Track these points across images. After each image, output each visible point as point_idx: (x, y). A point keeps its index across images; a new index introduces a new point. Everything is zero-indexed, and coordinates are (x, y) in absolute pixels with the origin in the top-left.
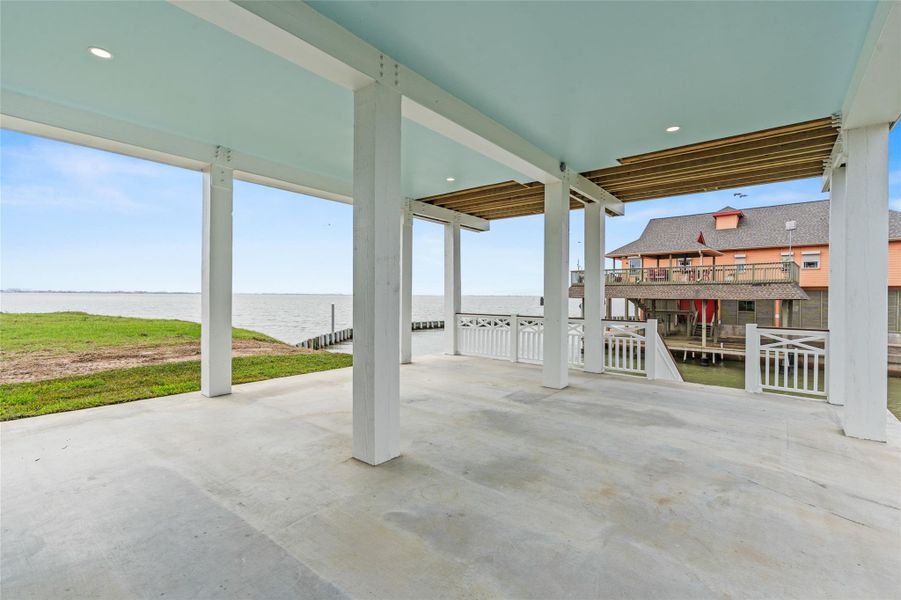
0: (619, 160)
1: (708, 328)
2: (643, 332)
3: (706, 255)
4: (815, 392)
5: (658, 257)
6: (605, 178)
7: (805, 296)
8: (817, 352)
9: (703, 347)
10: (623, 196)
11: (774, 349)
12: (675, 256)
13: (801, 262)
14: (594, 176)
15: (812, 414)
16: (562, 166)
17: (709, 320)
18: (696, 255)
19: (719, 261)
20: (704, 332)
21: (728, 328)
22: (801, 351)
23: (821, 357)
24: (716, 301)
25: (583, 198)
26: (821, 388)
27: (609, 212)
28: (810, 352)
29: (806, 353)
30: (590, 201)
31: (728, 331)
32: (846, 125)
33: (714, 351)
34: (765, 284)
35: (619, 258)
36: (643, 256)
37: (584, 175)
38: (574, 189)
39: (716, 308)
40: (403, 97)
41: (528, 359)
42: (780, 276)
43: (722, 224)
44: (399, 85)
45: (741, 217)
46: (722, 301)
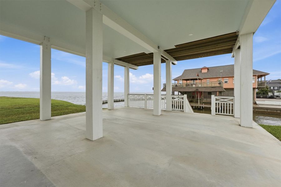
0: (175, 46)
1: (200, 99)
2: (183, 98)
3: (199, 79)
4: (231, 114)
5: (187, 80)
6: (171, 52)
7: (225, 91)
8: (231, 103)
9: (199, 105)
10: (177, 59)
11: (219, 102)
12: (191, 80)
13: (224, 81)
14: (168, 52)
15: (231, 120)
16: (159, 47)
17: (200, 98)
18: (196, 79)
19: (203, 81)
20: (199, 101)
21: (205, 99)
22: (227, 103)
23: (232, 104)
24: (202, 92)
25: (165, 58)
26: (232, 113)
27: (173, 63)
28: (229, 103)
29: (228, 103)
30: (167, 60)
31: (205, 100)
32: (240, 34)
33: (202, 106)
34: (215, 87)
35: (176, 80)
36: (183, 80)
37: (165, 51)
38: (162, 55)
39: (202, 94)
40: (103, 15)
41: (150, 107)
42: (218, 85)
43: (204, 71)
44: (101, 10)
45: (208, 69)
46: (204, 92)
